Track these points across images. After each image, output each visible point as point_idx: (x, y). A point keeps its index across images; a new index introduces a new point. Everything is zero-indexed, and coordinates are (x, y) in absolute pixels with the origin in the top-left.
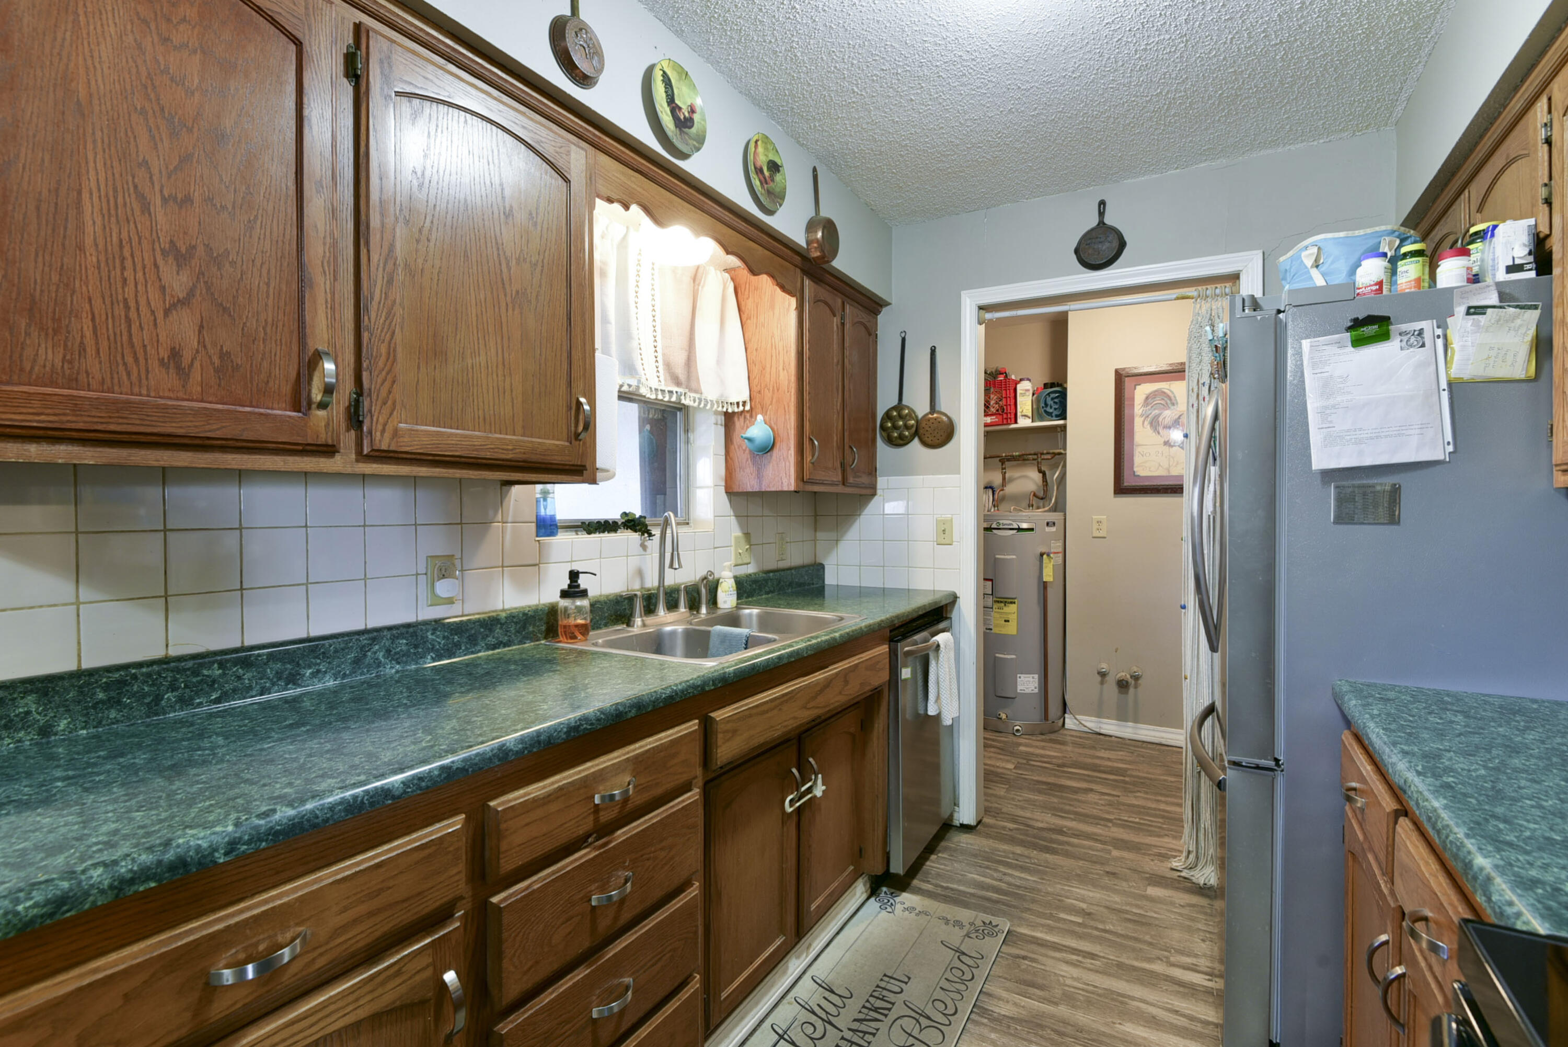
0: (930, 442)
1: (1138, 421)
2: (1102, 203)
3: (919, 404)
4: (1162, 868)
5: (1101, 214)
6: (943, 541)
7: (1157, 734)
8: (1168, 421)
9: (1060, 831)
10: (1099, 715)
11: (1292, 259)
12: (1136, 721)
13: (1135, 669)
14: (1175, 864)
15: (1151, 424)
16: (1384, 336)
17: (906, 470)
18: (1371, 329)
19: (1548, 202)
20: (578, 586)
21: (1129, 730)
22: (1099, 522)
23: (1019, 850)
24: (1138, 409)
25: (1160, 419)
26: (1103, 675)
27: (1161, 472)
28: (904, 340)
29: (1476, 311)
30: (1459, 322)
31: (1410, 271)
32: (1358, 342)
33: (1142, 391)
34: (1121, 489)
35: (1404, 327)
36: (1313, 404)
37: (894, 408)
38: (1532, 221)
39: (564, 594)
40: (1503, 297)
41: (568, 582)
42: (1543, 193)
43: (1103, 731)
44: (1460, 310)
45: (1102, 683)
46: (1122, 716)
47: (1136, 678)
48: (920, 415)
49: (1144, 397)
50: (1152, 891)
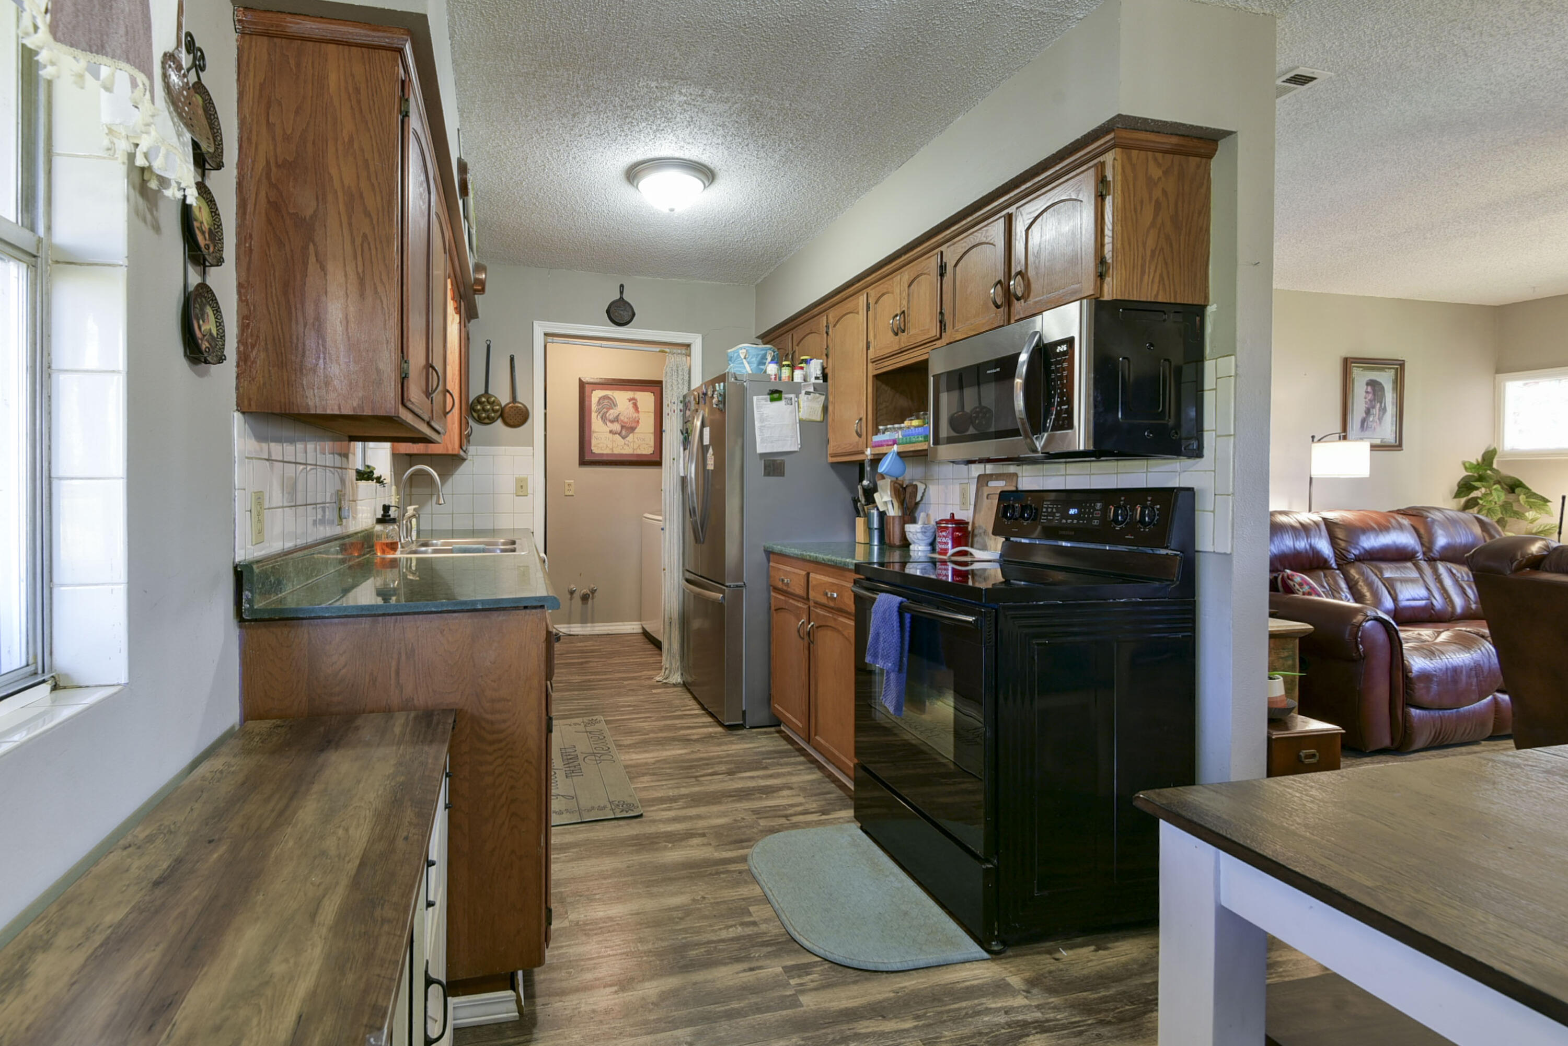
0: (512, 423)
1: (594, 415)
2: (622, 286)
3: (504, 398)
4: (653, 682)
5: (621, 293)
6: (521, 494)
7: (606, 628)
8: (611, 417)
9: (589, 681)
10: (569, 622)
11: (734, 352)
12: (592, 622)
13: (592, 586)
14: (658, 679)
15: (602, 418)
16: (780, 399)
17: (491, 442)
18: (776, 395)
19: (827, 355)
20: (389, 516)
21: (589, 629)
22: (569, 485)
23: (576, 693)
24: (594, 407)
25: (607, 415)
26: (572, 593)
27: (607, 451)
28: (489, 347)
29: (808, 393)
30: (803, 396)
31: (786, 372)
32: (772, 400)
33: (596, 395)
34: (583, 462)
35: (787, 396)
36: (757, 424)
37: (482, 395)
38: (821, 361)
39: (379, 521)
40: (815, 389)
41: (382, 512)
42: (825, 351)
43: (572, 633)
44: (803, 392)
45: (571, 599)
46: (584, 620)
47: (593, 592)
48: (503, 405)
49: (597, 399)
50: (654, 691)
